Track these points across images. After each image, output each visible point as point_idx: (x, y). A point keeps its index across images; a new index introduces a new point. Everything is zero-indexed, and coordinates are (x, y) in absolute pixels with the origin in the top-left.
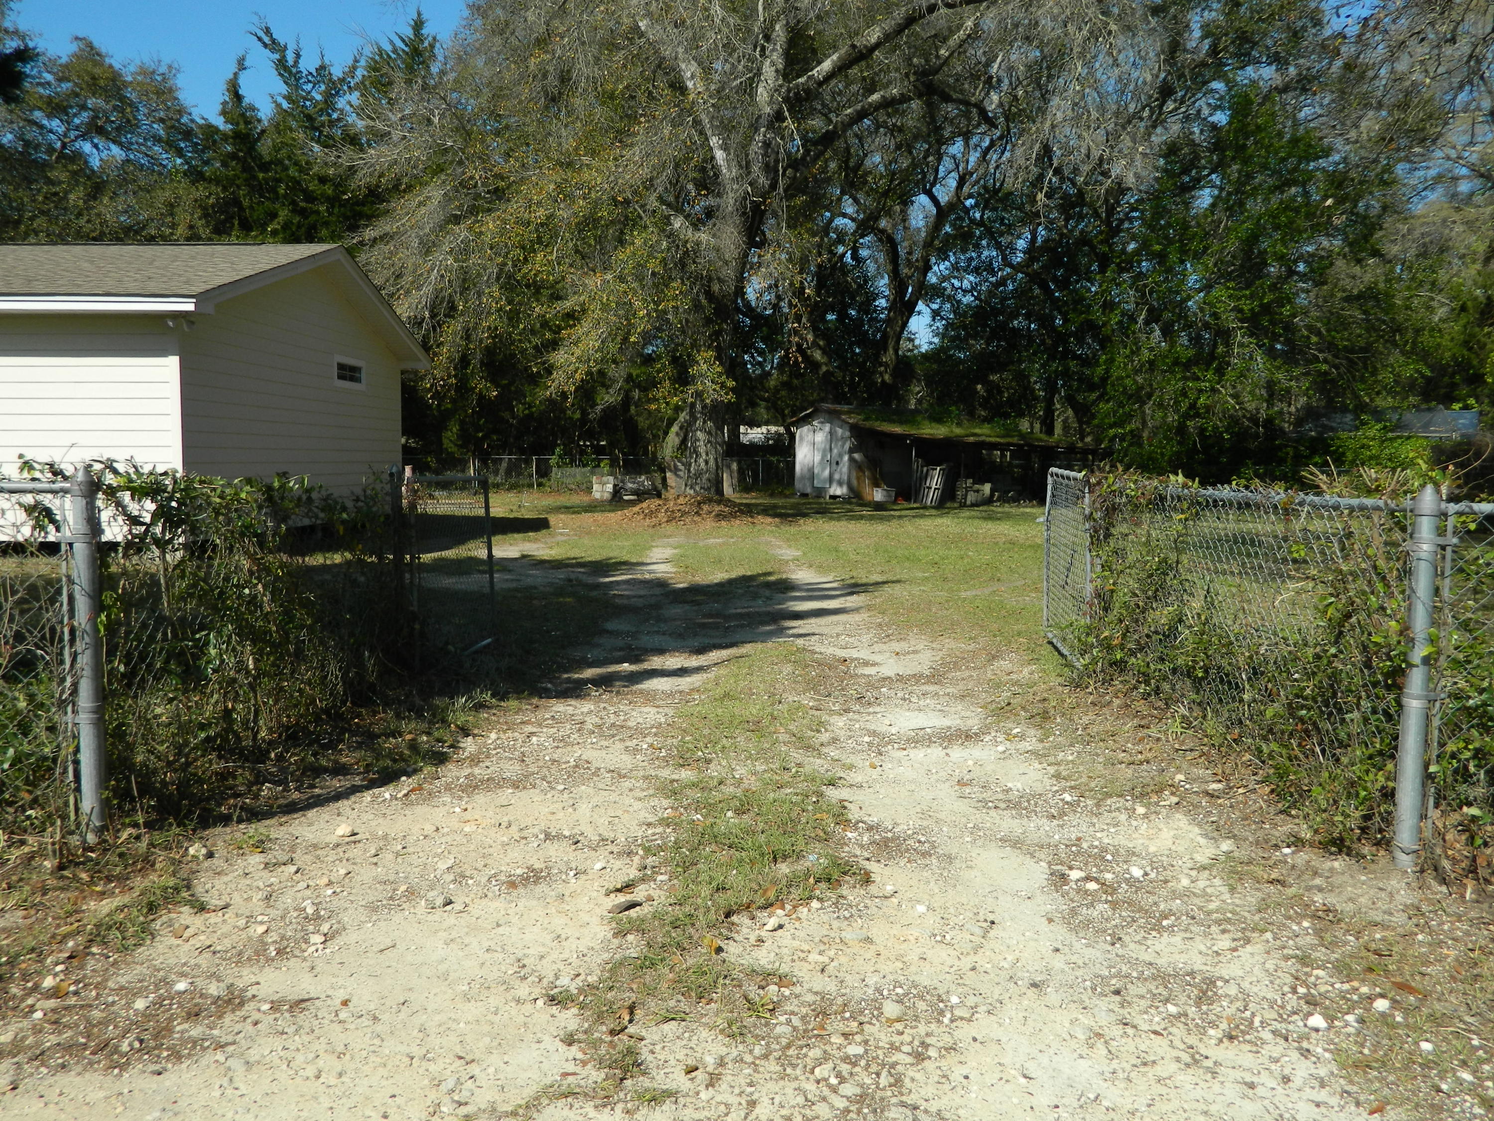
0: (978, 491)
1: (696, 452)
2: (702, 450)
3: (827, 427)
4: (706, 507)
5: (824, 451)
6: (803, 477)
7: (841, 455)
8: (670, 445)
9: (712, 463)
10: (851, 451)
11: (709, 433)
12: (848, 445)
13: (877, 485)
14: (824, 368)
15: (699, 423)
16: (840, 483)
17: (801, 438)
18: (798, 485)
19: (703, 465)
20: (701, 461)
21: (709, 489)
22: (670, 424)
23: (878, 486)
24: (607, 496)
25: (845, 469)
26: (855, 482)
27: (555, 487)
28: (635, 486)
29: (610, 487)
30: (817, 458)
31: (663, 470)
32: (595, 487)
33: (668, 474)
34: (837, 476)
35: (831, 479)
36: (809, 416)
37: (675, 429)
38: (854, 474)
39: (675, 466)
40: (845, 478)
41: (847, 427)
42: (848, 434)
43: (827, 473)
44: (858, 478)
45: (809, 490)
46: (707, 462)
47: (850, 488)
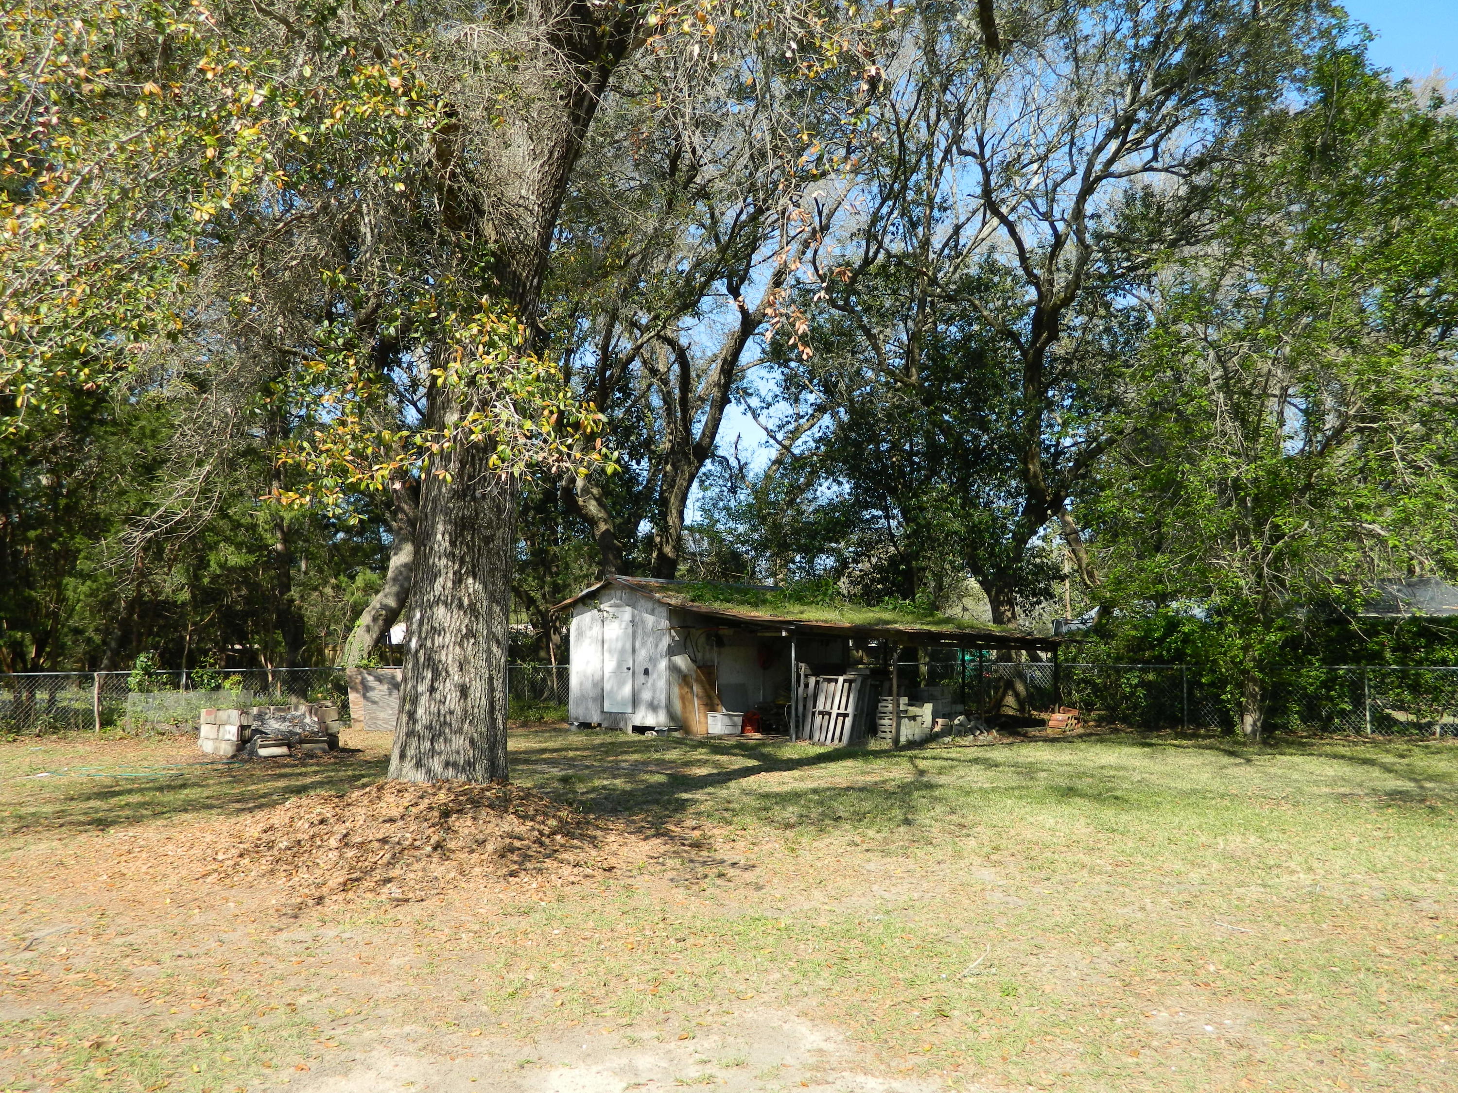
0: (914, 718)
1: (432, 663)
2: (449, 657)
3: (627, 613)
4: (464, 825)
5: (622, 651)
6: (583, 698)
7: (653, 660)
8: (356, 646)
9: (478, 690)
10: (671, 651)
11: (473, 610)
12: (666, 642)
13: (711, 707)
14: (603, 527)
15: (442, 585)
16: (653, 707)
17: (580, 633)
18: (575, 709)
19: (453, 700)
20: (448, 690)
21: (470, 765)
22: (357, 613)
23: (713, 709)
24: (226, 749)
25: (662, 684)
26: (678, 706)
27: (131, 727)
28: (284, 727)
29: (231, 732)
30: (610, 665)
31: (341, 688)
32: (205, 730)
33: (352, 696)
34: (646, 695)
35: (635, 701)
36: (592, 595)
37: (365, 619)
38: (676, 690)
39: (363, 682)
40: (662, 697)
41: (663, 612)
42: (665, 623)
43: (627, 690)
44: (683, 698)
45: (595, 718)
46: (464, 691)
47: (672, 716)
